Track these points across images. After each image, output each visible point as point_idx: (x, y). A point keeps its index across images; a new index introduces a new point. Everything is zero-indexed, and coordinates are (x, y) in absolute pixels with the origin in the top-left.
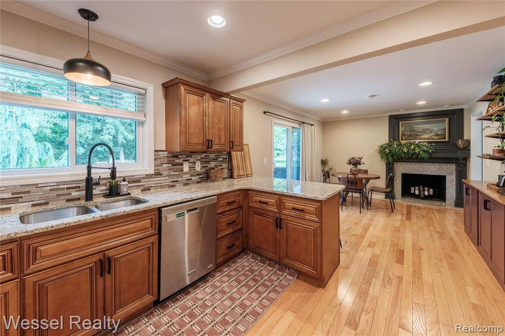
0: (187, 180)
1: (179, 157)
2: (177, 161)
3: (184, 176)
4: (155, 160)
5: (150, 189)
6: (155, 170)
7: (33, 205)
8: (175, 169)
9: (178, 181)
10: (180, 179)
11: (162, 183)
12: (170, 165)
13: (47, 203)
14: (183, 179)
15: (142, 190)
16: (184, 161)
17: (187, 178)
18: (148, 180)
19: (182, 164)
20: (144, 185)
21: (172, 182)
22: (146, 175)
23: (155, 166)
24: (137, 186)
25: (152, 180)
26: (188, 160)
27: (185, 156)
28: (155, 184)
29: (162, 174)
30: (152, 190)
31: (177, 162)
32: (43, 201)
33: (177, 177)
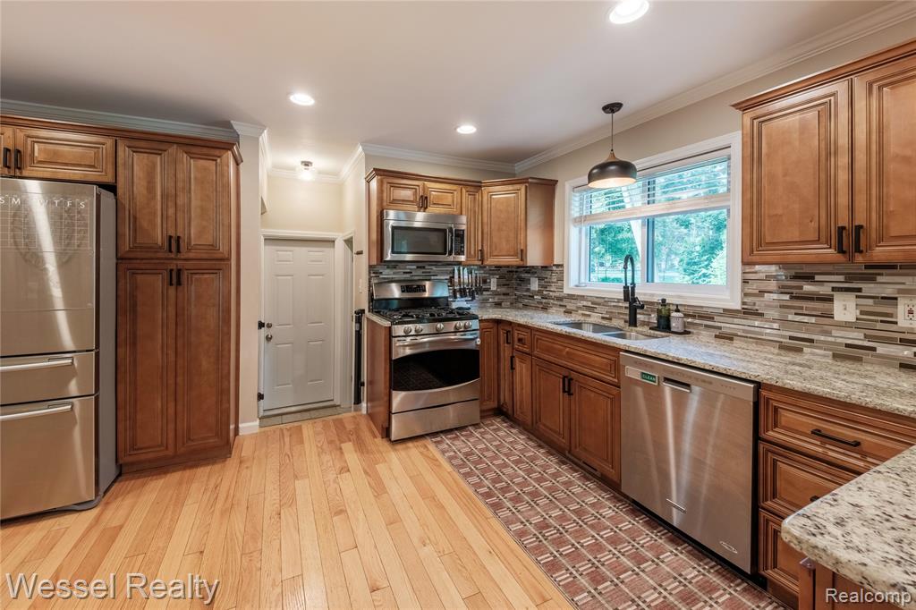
0: (847, 346)
1: (817, 278)
2: (808, 288)
3: (835, 333)
4: (745, 281)
5: (731, 339)
6: (744, 303)
7: (603, 318)
8: (802, 308)
9: (812, 341)
10: (822, 338)
11: (761, 334)
12: (787, 297)
13: (610, 319)
14: (830, 339)
15: (716, 336)
16: (834, 289)
17: (849, 342)
18: (730, 320)
19: (830, 299)
20: (720, 328)
21: (791, 338)
22: (724, 310)
23: (746, 295)
24: (706, 326)
25: (736, 321)
26: (859, 290)
27: (841, 278)
28: (744, 331)
29: (762, 315)
30: (737, 342)
31: (808, 293)
32: (608, 316)
33: (807, 331)
